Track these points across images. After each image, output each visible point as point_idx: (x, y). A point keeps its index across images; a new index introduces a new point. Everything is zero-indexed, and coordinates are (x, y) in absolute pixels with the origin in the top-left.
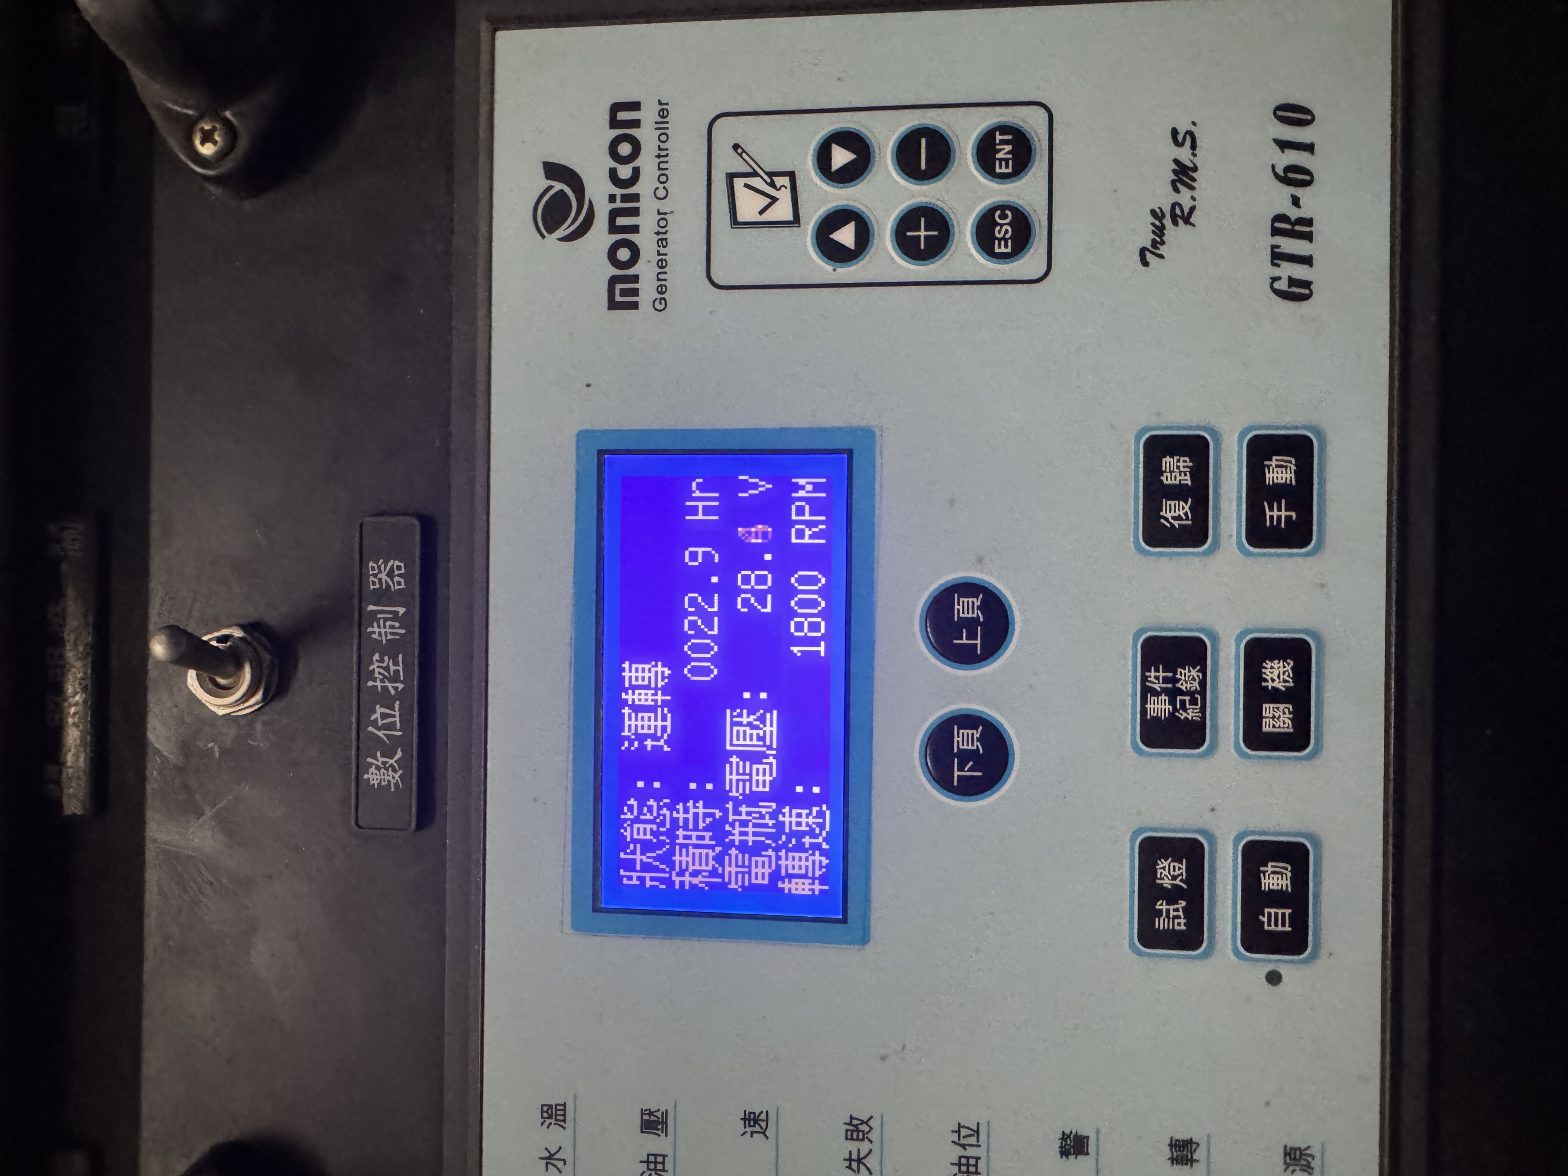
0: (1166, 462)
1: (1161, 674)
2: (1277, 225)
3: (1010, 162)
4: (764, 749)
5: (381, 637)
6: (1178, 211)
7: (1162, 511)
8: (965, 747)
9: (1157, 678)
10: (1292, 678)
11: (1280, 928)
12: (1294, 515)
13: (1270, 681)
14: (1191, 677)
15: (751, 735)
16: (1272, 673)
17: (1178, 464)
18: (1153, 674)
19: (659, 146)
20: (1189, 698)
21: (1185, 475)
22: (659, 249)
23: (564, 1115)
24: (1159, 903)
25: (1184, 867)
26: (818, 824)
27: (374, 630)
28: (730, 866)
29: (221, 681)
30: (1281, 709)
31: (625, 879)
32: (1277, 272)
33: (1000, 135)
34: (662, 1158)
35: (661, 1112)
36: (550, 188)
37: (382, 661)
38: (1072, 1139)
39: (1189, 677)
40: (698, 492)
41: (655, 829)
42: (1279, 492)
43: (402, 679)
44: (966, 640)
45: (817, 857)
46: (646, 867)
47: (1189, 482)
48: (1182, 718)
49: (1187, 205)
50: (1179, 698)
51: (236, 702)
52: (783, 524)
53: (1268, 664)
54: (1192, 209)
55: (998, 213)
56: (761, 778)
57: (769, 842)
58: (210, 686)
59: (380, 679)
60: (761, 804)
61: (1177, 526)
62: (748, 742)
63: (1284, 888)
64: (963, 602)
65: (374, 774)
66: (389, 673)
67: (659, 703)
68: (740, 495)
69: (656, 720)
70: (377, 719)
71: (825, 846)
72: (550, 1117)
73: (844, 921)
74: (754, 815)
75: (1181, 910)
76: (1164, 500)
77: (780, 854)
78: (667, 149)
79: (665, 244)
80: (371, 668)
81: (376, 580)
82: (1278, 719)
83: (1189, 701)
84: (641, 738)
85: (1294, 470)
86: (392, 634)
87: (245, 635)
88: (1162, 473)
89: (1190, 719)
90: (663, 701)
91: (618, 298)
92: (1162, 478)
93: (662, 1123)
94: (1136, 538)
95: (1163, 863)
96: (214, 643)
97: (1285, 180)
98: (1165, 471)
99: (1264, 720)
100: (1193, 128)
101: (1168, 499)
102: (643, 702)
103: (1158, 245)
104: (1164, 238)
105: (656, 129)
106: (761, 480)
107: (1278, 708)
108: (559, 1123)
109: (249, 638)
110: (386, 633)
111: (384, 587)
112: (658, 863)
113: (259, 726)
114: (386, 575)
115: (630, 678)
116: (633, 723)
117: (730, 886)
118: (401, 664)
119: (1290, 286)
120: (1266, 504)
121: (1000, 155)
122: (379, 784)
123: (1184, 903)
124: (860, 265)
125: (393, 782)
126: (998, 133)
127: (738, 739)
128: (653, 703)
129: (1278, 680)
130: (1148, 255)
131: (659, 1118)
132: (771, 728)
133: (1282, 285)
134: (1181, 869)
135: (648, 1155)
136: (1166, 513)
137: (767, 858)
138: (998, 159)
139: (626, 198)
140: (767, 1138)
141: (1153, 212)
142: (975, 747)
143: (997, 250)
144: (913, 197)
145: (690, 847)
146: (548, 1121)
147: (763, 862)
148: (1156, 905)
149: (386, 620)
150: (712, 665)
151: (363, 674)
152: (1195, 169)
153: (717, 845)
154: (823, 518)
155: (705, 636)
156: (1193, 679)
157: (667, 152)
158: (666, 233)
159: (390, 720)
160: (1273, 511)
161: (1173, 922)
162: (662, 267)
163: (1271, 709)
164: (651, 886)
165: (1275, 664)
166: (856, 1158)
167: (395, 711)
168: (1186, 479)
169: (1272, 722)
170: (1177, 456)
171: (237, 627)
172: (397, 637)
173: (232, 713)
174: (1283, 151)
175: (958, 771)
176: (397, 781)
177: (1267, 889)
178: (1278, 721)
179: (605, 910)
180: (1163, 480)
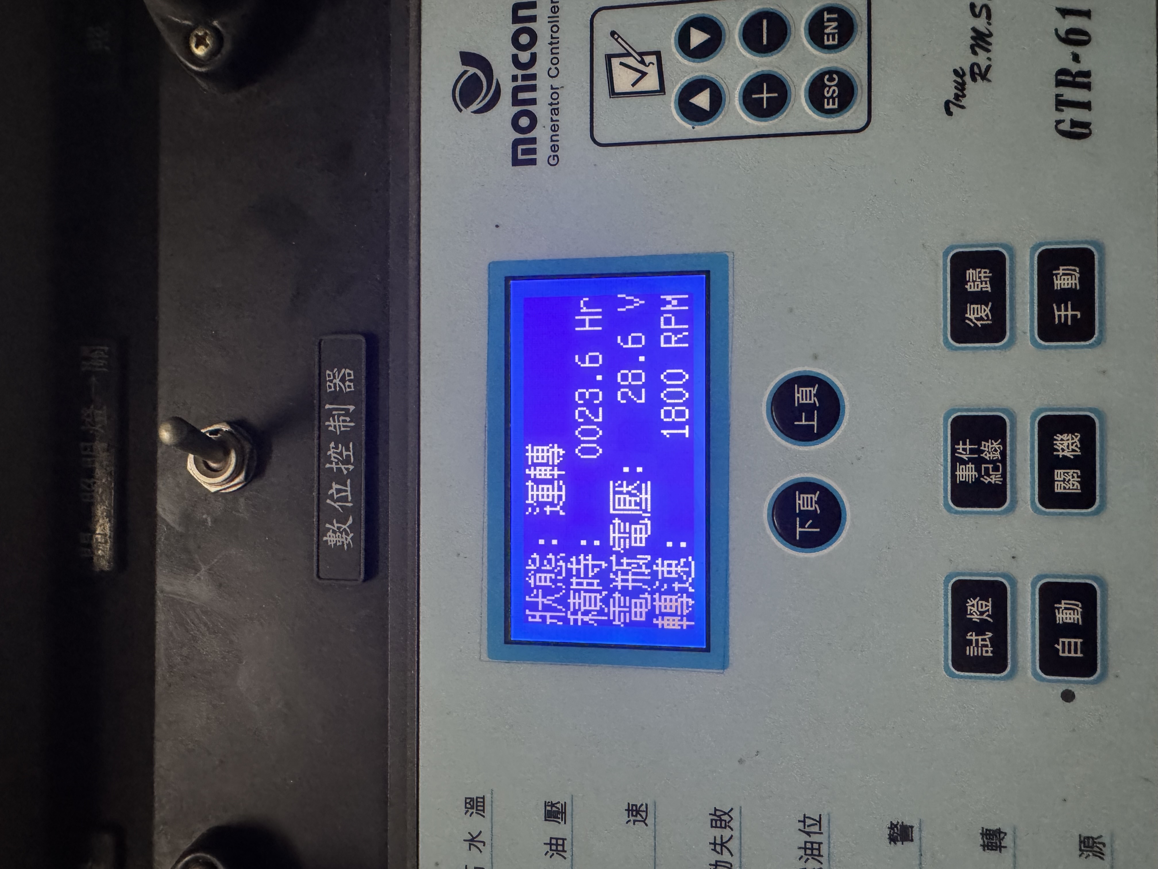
0: (969, 274)
1: (968, 447)
2: (1059, 77)
3: (837, 36)
4: (641, 512)
5: (336, 429)
6: (976, 70)
7: (967, 314)
8: (806, 508)
9: (964, 450)
10: (1079, 448)
11: (1073, 655)
12: (1078, 314)
13: (1061, 451)
14: (994, 449)
15: (630, 501)
16: (1062, 444)
17: (980, 275)
18: (961, 446)
19: (551, 35)
20: (992, 465)
22: (552, 116)
23: (484, 806)
24: (969, 634)
25: (990, 604)
26: (685, 572)
27: (330, 424)
28: (614, 606)
29: (212, 464)
30: (1070, 474)
31: (530, 618)
32: (1059, 116)
33: (828, 14)
34: (562, 841)
35: (560, 804)
36: (465, 72)
37: (336, 448)
38: (899, 828)
39: (992, 448)
40: (585, 308)
41: (553, 577)
42: (1065, 296)
43: (352, 461)
44: (805, 421)
45: (685, 599)
46: (547, 608)
47: (989, 289)
48: (986, 482)
49: (984, 64)
50: (983, 466)
51: (224, 481)
52: (654, 333)
53: (1059, 437)
54: (988, 67)
55: (827, 77)
56: (638, 536)
57: (646, 587)
58: (204, 468)
59: (335, 462)
60: (638, 556)
61: (980, 326)
62: (627, 507)
63: (1076, 621)
64: (802, 391)
65: (331, 536)
66: (342, 457)
68: (619, 310)
69: (553, 490)
70: (332, 494)
71: (691, 590)
72: (472, 808)
73: (708, 650)
74: (633, 566)
75: (988, 640)
76: (968, 305)
77: (654, 596)
78: (558, 38)
79: (557, 113)
80: (329, 453)
81: (331, 384)
82: (1068, 481)
83: (992, 468)
84: (542, 505)
85: (1078, 277)
86: (344, 426)
87: (231, 429)
88: (966, 283)
89: (993, 483)
90: (559, 475)
91: (520, 157)
92: (966, 286)
93: (562, 813)
94: (945, 335)
95: (971, 602)
96: (208, 434)
97: (1066, 40)
98: (969, 281)
99: (1056, 483)
100: (988, 3)
101: (971, 304)
102: (543, 477)
103: (960, 98)
104: (965, 92)
105: (549, 22)
106: (635, 298)
107: (1068, 473)
108: (479, 812)
109: (233, 431)
110: (339, 425)
111: (338, 389)
112: (556, 605)
113: (242, 500)
114: (340, 381)
115: (532, 457)
116: (535, 493)
117: (614, 623)
118: (351, 449)
119: (1072, 127)
120: (1054, 306)
121: (827, 31)
122: (335, 545)
123: (990, 634)
124: (715, 122)
125: (346, 542)
126: (825, 13)
127: (619, 505)
128: (551, 477)
129: (1068, 450)
130: (951, 105)
131: (559, 809)
132: (646, 496)
133: (1065, 127)
134: (988, 606)
135: (551, 838)
136: (970, 315)
137: (644, 600)
138: (826, 34)
139: (525, 78)
140: (646, 825)
141: (956, 72)
142: (814, 508)
143: (826, 107)
144: (757, 67)
145: (582, 592)
146: (471, 811)
147: (641, 603)
148: (967, 635)
150: (598, 446)
151: (322, 458)
152: (990, 35)
153: (604, 590)
154: (686, 327)
155: (592, 423)
156: (996, 450)
157: (558, 40)
158: (558, 103)
159: (343, 494)
160: (1061, 311)
161: (982, 650)
162: (554, 131)
163: (1062, 473)
164: (550, 622)
165: (1065, 436)
166: (720, 843)
167: (347, 487)
168: (987, 287)
169: (1063, 485)
170: (978, 268)
171: (225, 424)
172: (349, 429)
173: (221, 490)
174: (1064, 17)
175: (799, 528)
176: (349, 542)
177: (1061, 622)
178: (1068, 484)
179: (513, 642)
180: (967, 289)
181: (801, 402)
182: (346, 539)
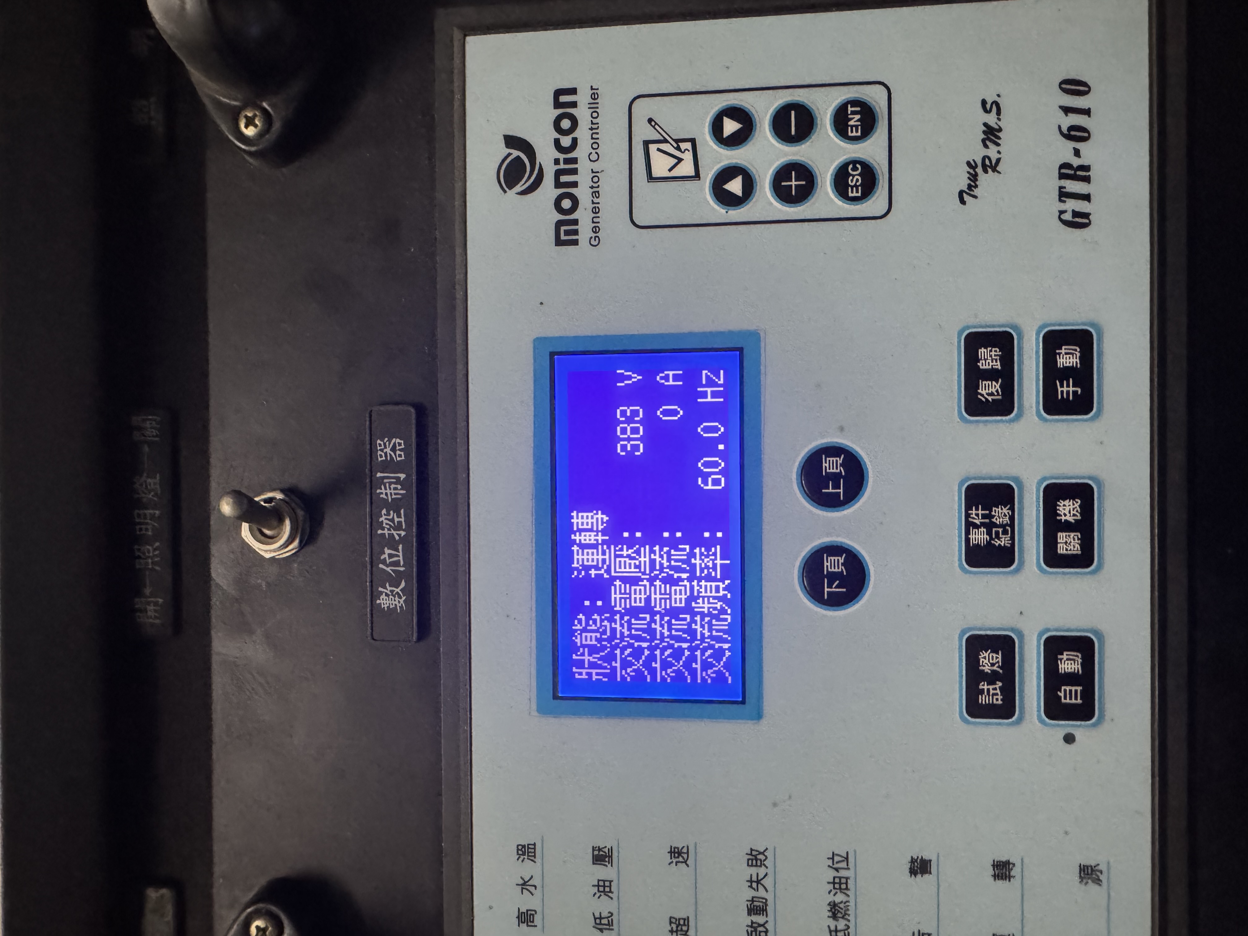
0: (981, 352)
1: (980, 512)
2: (1063, 171)
3: (860, 127)
5: (388, 497)
6: (988, 162)
7: (979, 389)
8: (833, 570)
10: (1079, 513)
11: (1073, 701)
12: (1079, 390)
13: (1063, 516)
14: (1003, 513)
16: (1064, 509)
17: (991, 353)
18: (974, 512)
19: (592, 121)
20: (1002, 529)
21: (996, 362)
22: (593, 199)
23: (535, 852)
24: (981, 684)
25: (1000, 656)
27: (381, 491)
29: (268, 532)
30: (1072, 537)
31: (576, 675)
32: (1063, 207)
33: (851, 107)
34: (609, 882)
35: (607, 849)
36: (509, 154)
37: (388, 514)
38: (918, 862)
39: (1001, 513)
41: (598, 636)
42: (1067, 373)
43: (404, 527)
44: (832, 489)
46: (592, 665)
47: (999, 367)
48: (997, 544)
49: (994, 156)
50: (994, 530)
51: (279, 547)
53: (1062, 503)
54: (998, 160)
55: (851, 166)
56: (678, 597)
58: (259, 536)
59: (387, 528)
61: (991, 400)
63: (1076, 671)
64: (829, 461)
65: (385, 599)
66: (394, 524)
67: (600, 542)
69: (598, 555)
70: (385, 559)
72: (524, 854)
73: (743, 702)
75: (998, 688)
76: (980, 381)
78: (598, 124)
79: (597, 196)
80: (381, 520)
81: (382, 453)
82: (1069, 544)
83: (1002, 531)
84: (587, 568)
85: (1079, 357)
86: (395, 494)
87: (285, 498)
88: (979, 361)
89: (1003, 545)
90: (602, 540)
91: (563, 237)
92: (978, 364)
93: (609, 856)
94: (960, 409)
95: (984, 654)
96: (262, 503)
97: (1068, 137)
99: (1059, 545)
100: (997, 99)
101: (983, 380)
102: (588, 542)
103: (973, 188)
104: (977, 183)
105: (589, 108)
107: (1069, 536)
108: (530, 858)
109: (288, 500)
110: (391, 493)
111: (389, 458)
112: (601, 662)
113: (295, 565)
114: (390, 450)
115: (578, 523)
116: (580, 557)
118: (403, 515)
119: (1074, 217)
120: (1057, 382)
121: (851, 123)
122: (388, 607)
123: (999, 684)
124: (746, 208)
125: (399, 605)
126: (849, 106)
128: (595, 542)
129: (1069, 515)
130: (965, 195)
131: (606, 853)
133: (1068, 217)
134: (998, 658)
135: (599, 881)
136: (982, 390)
138: (850, 126)
139: (567, 161)
140: (688, 866)
141: (968, 163)
142: (840, 570)
143: (850, 195)
144: (786, 156)
146: (522, 857)
148: (979, 685)
149: (390, 483)
151: (375, 524)
152: (1000, 130)
156: (1005, 515)
158: (598, 187)
159: (396, 559)
160: (1063, 387)
161: (993, 698)
162: (596, 213)
163: (1064, 536)
164: (596, 679)
165: (1067, 502)
166: (756, 880)
167: (399, 552)
168: (997, 365)
169: (1065, 546)
170: (990, 347)
171: (278, 492)
172: (399, 496)
173: (276, 556)
174: (1067, 115)
175: (827, 588)
176: (402, 604)
177: (1063, 672)
178: (1069, 546)
179: (562, 698)
180: (979, 366)
181: (828, 471)
182: (399, 602)
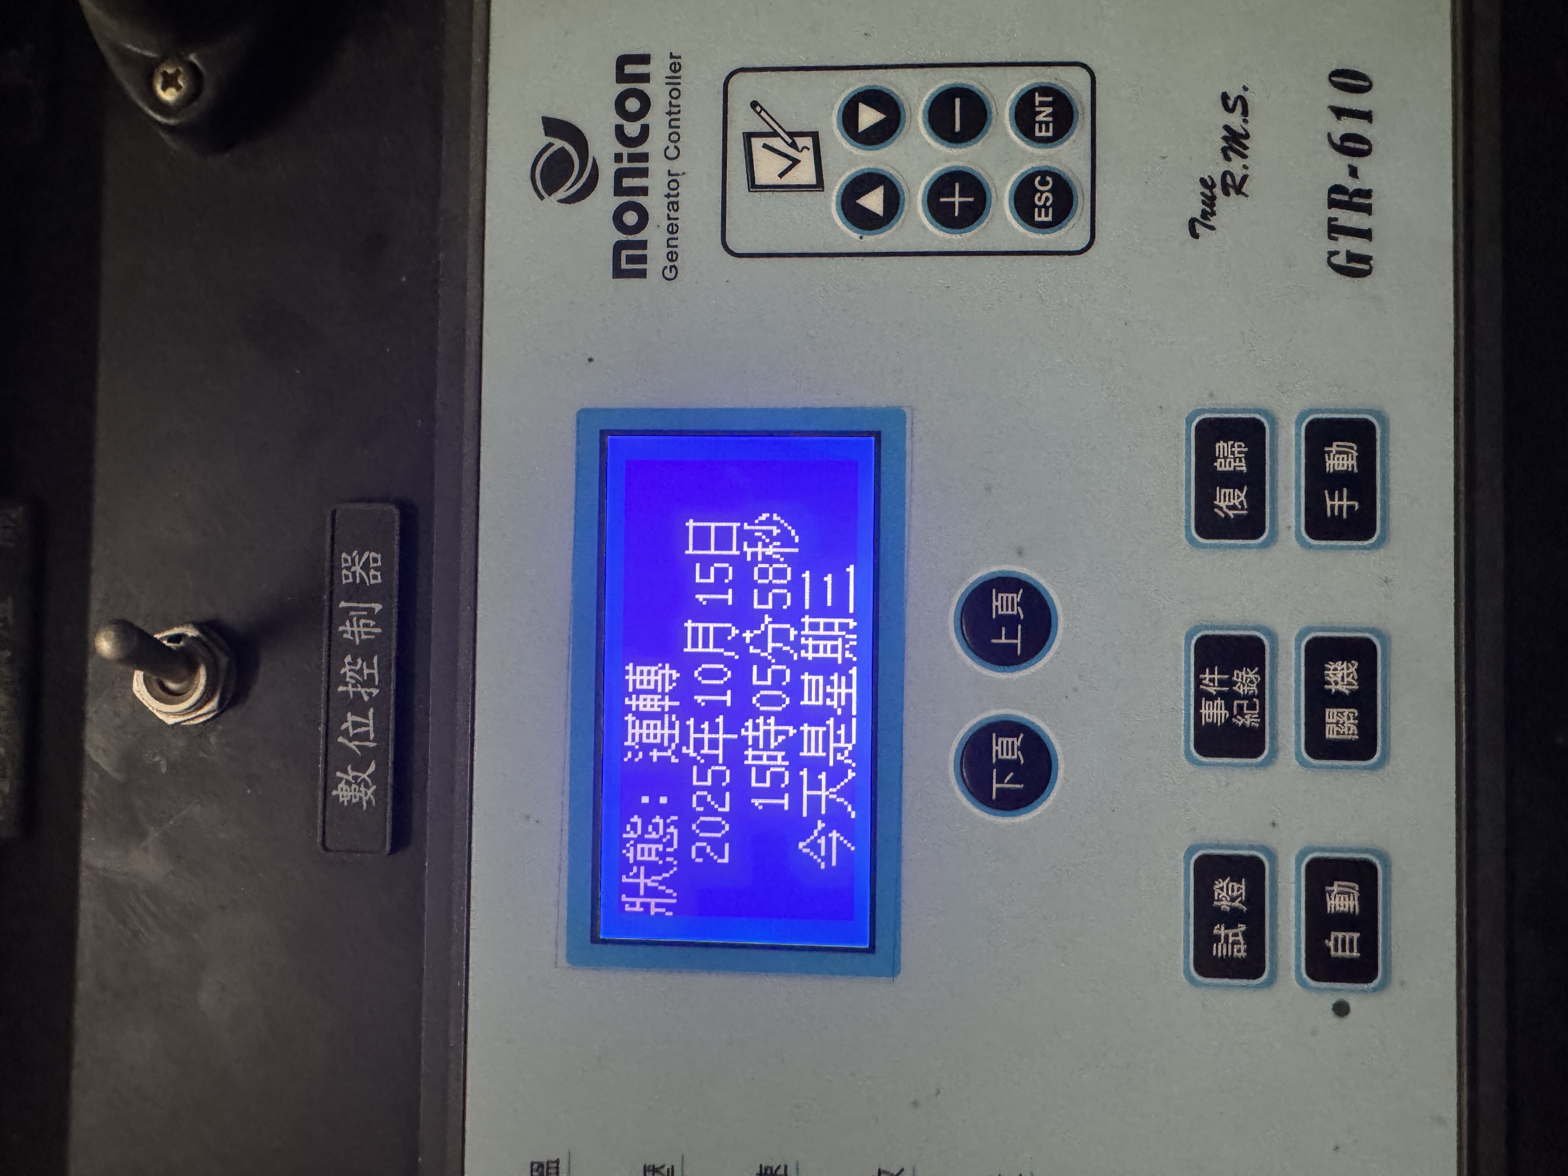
0: (1219, 447)
1: (1216, 676)
2: (1334, 196)
3: (1051, 125)
5: (355, 638)
6: (1229, 180)
7: (1216, 500)
8: (1005, 757)
9: (1212, 680)
10: (1356, 681)
11: (1347, 954)
12: (1356, 504)
13: (1333, 683)
14: (1249, 679)
16: (1335, 674)
17: (1233, 449)
18: (1207, 676)
19: (670, 102)
20: (1247, 702)
22: (669, 212)
23: (557, 1174)
24: (1216, 928)
25: (1243, 887)
27: (345, 629)
29: (172, 686)
30: (1345, 714)
31: (627, 905)
32: (1333, 246)
33: (1039, 96)
35: (666, 1168)
36: (550, 145)
37: (354, 663)
39: (1247, 678)
41: (661, 849)
42: (1340, 480)
43: (377, 683)
44: (1005, 639)
46: (651, 892)
47: (1244, 469)
48: (1240, 723)
49: (1238, 174)
50: (1236, 703)
51: (189, 709)
53: (1331, 666)
54: (1244, 178)
55: (1038, 178)
58: (159, 690)
59: (352, 684)
61: (1232, 516)
63: (1352, 910)
64: (1002, 597)
65: (344, 789)
66: (363, 679)
67: (667, 709)
69: (663, 728)
70: (347, 729)
72: (541, 1175)
73: (871, 951)
75: (1240, 934)
76: (1218, 488)
78: (679, 106)
79: (675, 207)
80: (342, 671)
81: (349, 573)
82: (1343, 724)
83: (1247, 705)
84: (647, 748)
85: (1356, 457)
86: (366, 633)
87: (201, 635)
88: (1215, 459)
89: (1248, 723)
90: (670, 707)
91: (624, 266)
92: (1215, 464)
94: (1187, 527)
95: (1220, 884)
96: (165, 642)
97: (1341, 149)
98: (1219, 457)
99: (1327, 727)
100: (1242, 93)
101: (1222, 487)
102: (648, 709)
103: (1209, 216)
104: (1215, 209)
105: (667, 84)
107: (1342, 713)
109: (204, 639)
110: (359, 632)
111: (358, 581)
112: (663, 888)
113: (215, 737)
114: (361, 568)
115: (634, 681)
116: (637, 731)
118: (376, 667)
119: (1348, 261)
120: (1326, 493)
121: (1040, 118)
122: (350, 801)
123: (1242, 927)
124: (890, 232)
125: (365, 799)
126: (1037, 94)
128: (660, 710)
129: (1340, 683)
130: (1196, 224)
131: (664, 1175)
133: (1340, 260)
134: (1240, 889)
136: (1220, 501)
138: (1037, 122)
139: (632, 158)
141: (1203, 181)
142: (1015, 757)
143: (1037, 219)
144: (947, 161)
148: (1213, 929)
151: (333, 677)
152: (1247, 136)
156: (1252, 682)
157: (678, 109)
158: (677, 195)
159: (364, 729)
160: (1334, 501)
161: (1233, 948)
162: (672, 233)
163: (1335, 715)
164: (656, 913)
165: (1339, 665)
167: (369, 720)
168: (1241, 466)
169: (1336, 729)
170: (1231, 441)
171: (191, 626)
172: (373, 637)
173: (185, 721)
174: (1339, 118)
175: (997, 783)
176: (370, 798)
177: (1333, 910)
178: (1343, 727)
179: (605, 942)
180: (1216, 466)
181: (1000, 612)
182: (366, 794)
